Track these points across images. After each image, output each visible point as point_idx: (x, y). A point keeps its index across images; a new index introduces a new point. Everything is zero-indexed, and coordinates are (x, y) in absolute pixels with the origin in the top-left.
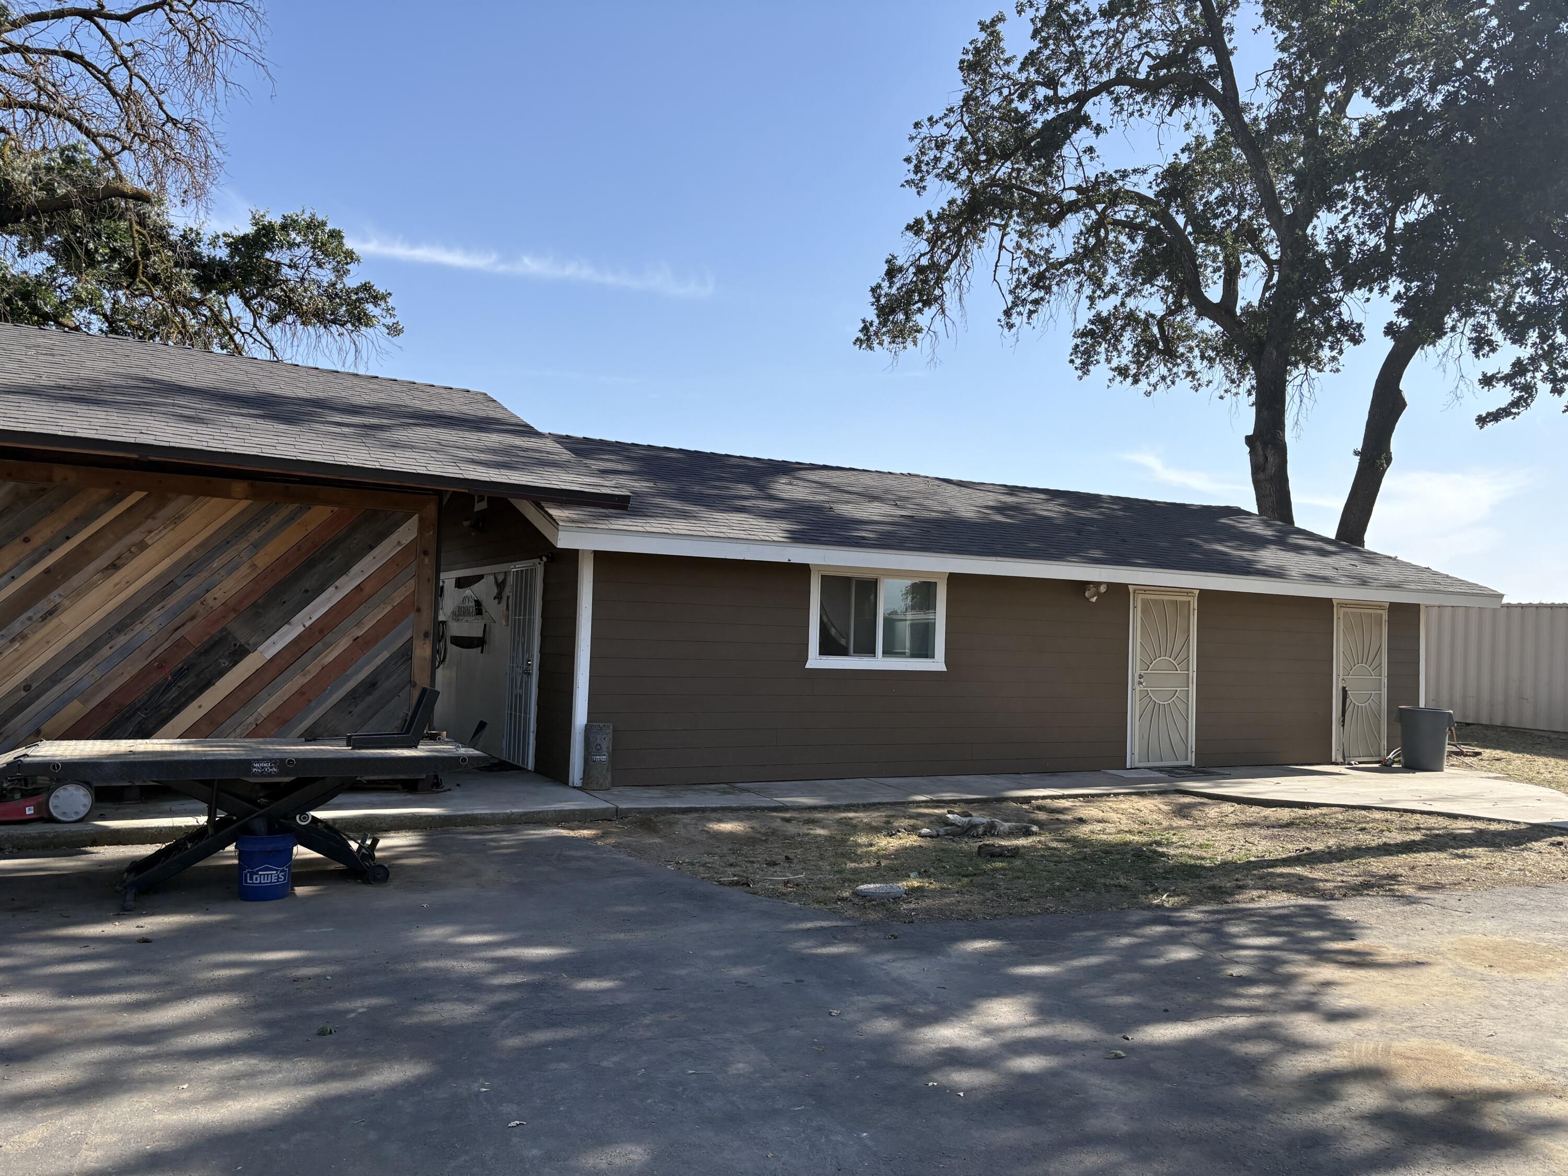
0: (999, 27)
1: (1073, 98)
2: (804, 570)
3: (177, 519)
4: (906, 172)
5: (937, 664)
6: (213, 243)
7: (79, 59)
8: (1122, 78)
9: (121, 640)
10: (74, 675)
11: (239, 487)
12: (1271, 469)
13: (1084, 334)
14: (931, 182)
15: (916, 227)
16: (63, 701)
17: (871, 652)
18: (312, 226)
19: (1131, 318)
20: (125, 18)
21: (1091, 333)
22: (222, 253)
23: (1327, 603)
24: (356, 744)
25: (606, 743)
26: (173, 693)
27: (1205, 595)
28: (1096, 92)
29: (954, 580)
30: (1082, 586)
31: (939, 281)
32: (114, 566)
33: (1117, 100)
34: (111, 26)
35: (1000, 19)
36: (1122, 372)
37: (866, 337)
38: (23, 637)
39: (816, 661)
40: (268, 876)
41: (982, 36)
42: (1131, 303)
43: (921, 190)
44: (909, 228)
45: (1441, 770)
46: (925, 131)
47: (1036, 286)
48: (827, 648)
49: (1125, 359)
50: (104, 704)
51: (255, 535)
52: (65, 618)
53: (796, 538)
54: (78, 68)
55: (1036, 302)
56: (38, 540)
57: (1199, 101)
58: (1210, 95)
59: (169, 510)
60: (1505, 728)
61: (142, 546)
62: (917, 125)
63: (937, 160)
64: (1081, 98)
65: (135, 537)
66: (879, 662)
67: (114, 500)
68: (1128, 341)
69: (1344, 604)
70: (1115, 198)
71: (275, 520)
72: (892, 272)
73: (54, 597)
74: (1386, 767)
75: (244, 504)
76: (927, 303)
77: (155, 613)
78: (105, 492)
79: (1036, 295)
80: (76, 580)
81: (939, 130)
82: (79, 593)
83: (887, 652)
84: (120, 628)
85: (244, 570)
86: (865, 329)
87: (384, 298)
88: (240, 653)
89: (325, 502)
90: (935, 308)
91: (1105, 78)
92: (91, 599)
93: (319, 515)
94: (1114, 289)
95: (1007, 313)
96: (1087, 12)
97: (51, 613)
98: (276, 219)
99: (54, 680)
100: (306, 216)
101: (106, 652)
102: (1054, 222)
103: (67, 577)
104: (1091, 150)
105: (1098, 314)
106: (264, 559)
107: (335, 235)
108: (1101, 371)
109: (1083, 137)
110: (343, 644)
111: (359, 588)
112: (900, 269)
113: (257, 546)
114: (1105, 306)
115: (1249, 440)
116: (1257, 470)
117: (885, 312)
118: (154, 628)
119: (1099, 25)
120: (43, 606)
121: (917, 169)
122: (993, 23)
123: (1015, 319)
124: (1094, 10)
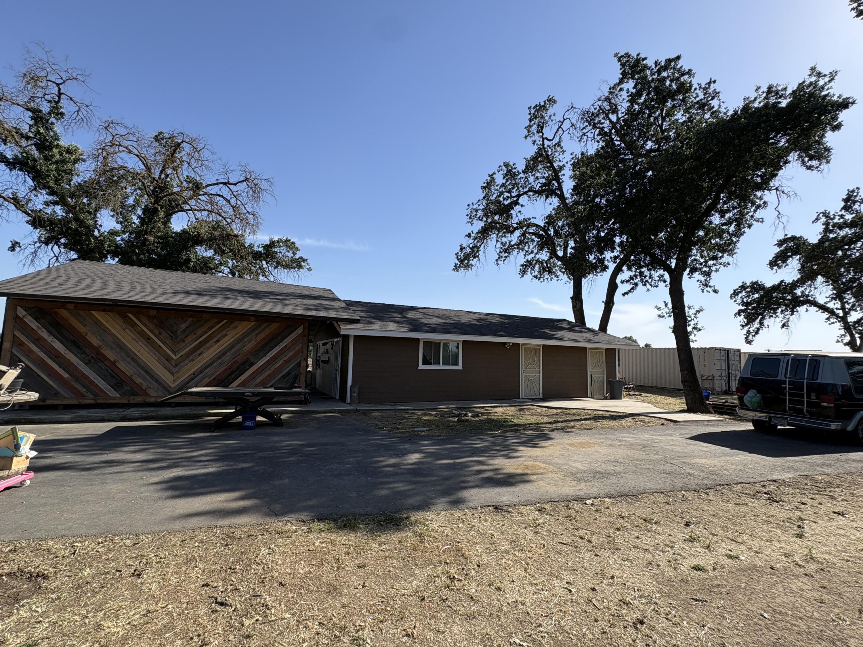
0: (494, 176)
1: (516, 196)
2: (418, 340)
3: (235, 328)
4: (467, 219)
5: (460, 367)
6: (258, 247)
7: (222, 196)
8: (530, 190)
9: (219, 361)
10: (206, 371)
11: (252, 318)
12: (578, 307)
13: (523, 266)
14: (475, 221)
15: (469, 236)
16: (204, 378)
17: (439, 364)
18: (287, 241)
19: (538, 261)
20: (235, 184)
21: (525, 265)
22: (261, 249)
23: (585, 348)
25: (357, 390)
26: (233, 375)
27: (544, 346)
28: (523, 194)
29: (464, 342)
30: (505, 344)
31: (478, 251)
32: (218, 341)
33: (529, 197)
34: (231, 187)
35: (494, 173)
36: (536, 277)
37: (456, 268)
38: (193, 360)
39: (421, 366)
40: (249, 424)
41: (489, 178)
42: (537, 256)
43: (472, 224)
44: (466, 236)
45: (620, 398)
46: (471, 207)
47: (505, 252)
48: (424, 363)
49: (536, 273)
50: (214, 379)
51: (257, 332)
52: (204, 355)
53: (411, 330)
54: (222, 199)
55: (506, 257)
56: (198, 334)
57: (553, 196)
58: (556, 195)
59: (233, 325)
60: (656, 387)
61: (226, 335)
62: (468, 205)
63: (476, 215)
64: (518, 196)
65: (224, 333)
66: (441, 367)
67: (219, 323)
68: (537, 267)
69: (590, 349)
70: (529, 226)
71: (262, 327)
72: (462, 249)
73: (202, 349)
74: (605, 398)
75: (254, 323)
76: (474, 257)
77: (228, 353)
78: (216, 320)
79: (506, 255)
80: (208, 345)
81: (475, 207)
82: (209, 348)
83: (443, 364)
84: (219, 358)
85: (253, 341)
86: (455, 266)
87: (306, 260)
88: (252, 364)
89: (276, 322)
90: (477, 259)
91: (525, 190)
92: (212, 349)
93: (275, 326)
94: (532, 252)
95: (497, 261)
96: (518, 172)
97: (201, 354)
98: (276, 239)
99: (201, 372)
100: (285, 238)
101: (215, 364)
102: (512, 232)
103: (205, 344)
104: (520, 212)
105: (527, 260)
106: (259, 338)
107: (293, 243)
108: (529, 276)
109: (518, 208)
110: (281, 362)
111: (286, 346)
112: (464, 248)
113: (257, 335)
114: (529, 257)
115: (572, 298)
116: (574, 307)
117: (461, 261)
118: (228, 358)
119: (522, 175)
120: (199, 352)
121: (470, 218)
122: (492, 175)
123: (499, 262)
124: (520, 171)
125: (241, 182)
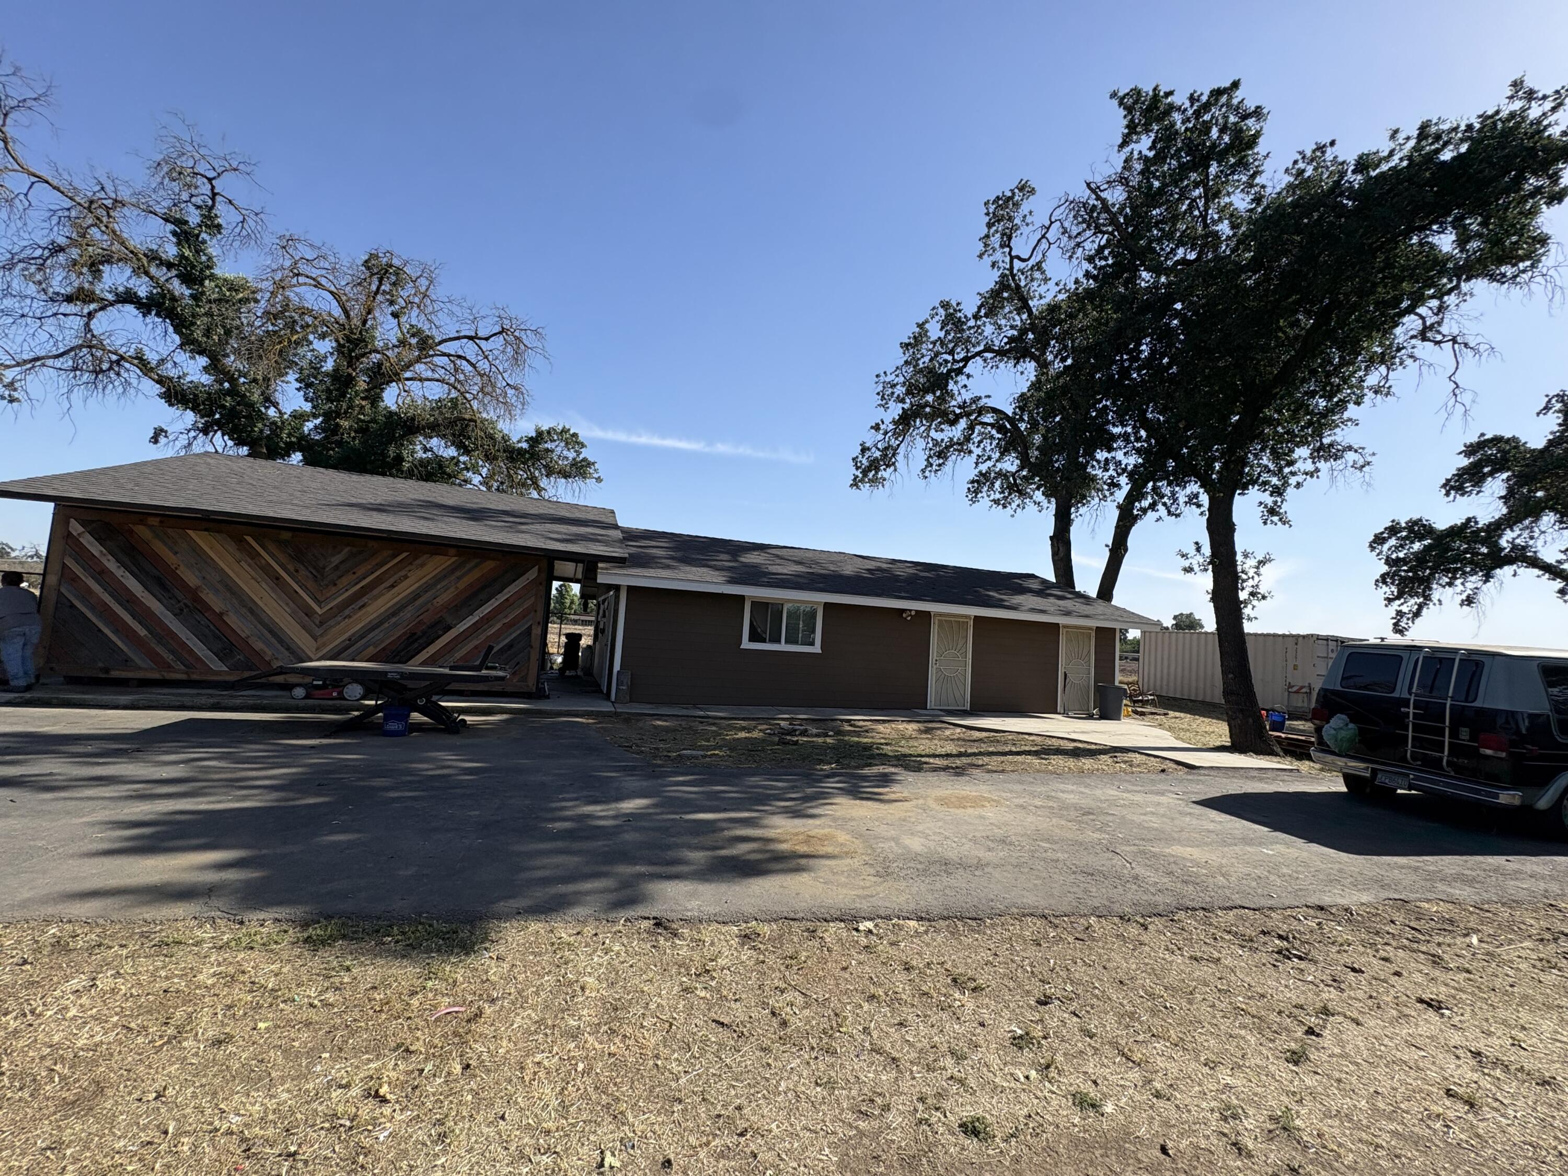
0: (927, 326)
1: (961, 360)
2: (741, 599)
3: (422, 565)
4: (877, 400)
5: (817, 649)
6: (519, 442)
7: (465, 358)
8: (988, 349)
9: (394, 620)
10: (371, 636)
11: (452, 551)
12: (1061, 554)
13: (973, 482)
14: (891, 404)
15: (876, 428)
16: (366, 647)
17: (779, 641)
18: (565, 431)
19: (1000, 474)
20: (487, 339)
21: (977, 481)
22: (525, 445)
23: (1057, 625)
24: (451, 668)
25: (627, 680)
26: (416, 645)
27: (977, 618)
28: (973, 357)
29: (827, 606)
30: (904, 611)
31: (894, 455)
32: (393, 586)
33: (985, 360)
34: (483, 343)
35: (927, 321)
36: (996, 502)
37: (855, 484)
38: (349, 617)
39: (746, 644)
40: (393, 726)
41: (918, 330)
42: (999, 465)
43: (886, 409)
44: (872, 428)
45: (1118, 718)
46: (882, 379)
47: (939, 457)
48: (752, 639)
49: (998, 496)
50: (384, 649)
51: (458, 573)
52: (369, 609)
53: (732, 581)
54: (464, 363)
55: (940, 465)
56: (359, 573)
57: (1028, 360)
58: (1033, 357)
59: (419, 561)
60: (1203, 702)
61: (406, 577)
62: (877, 376)
63: (893, 393)
64: (966, 360)
65: (402, 573)
66: (783, 647)
67: (395, 556)
68: (997, 484)
69: (1065, 627)
70: (981, 411)
71: (468, 566)
72: (864, 450)
73: (365, 599)
74: (1090, 717)
75: (454, 559)
76: (888, 466)
77: (410, 608)
78: (390, 552)
79: (941, 461)
80: (375, 592)
81: (889, 378)
82: (376, 598)
83: (786, 642)
84: (394, 614)
85: (452, 589)
86: (855, 479)
87: (593, 464)
88: (449, 628)
89: (493, 559)
90: (892, 468)
91: (978, 349)
92: (380, 601)
93: (490, 565)
94: (989, 458)
95: (923, 471)
96: (966, 317)
97: (363, 606)
98: (545, 428)
99: (362, 637)
100: (560, 427)
101: (386, 625)
102: (953, 423)
103: (371, 590)
104: (965, 386)
105: (980, 472)
106: (462, 584)
107: (575, 435)
108: (985, 500)
109: (962, 379)
110: (498, 626)
111: (507, 600)
112: (869, 449)
113: (459, 578)
114: (984, 468)
115: (1051, 538)
116: (1054, 554)
117: (865, 473)
118: (409, 615)
119: (972, 323)
120: (360, 603)
121: (883, 398)
122: (923, 324)
123: (927, 473)
124: (970, 315)
125: (495, 334)
